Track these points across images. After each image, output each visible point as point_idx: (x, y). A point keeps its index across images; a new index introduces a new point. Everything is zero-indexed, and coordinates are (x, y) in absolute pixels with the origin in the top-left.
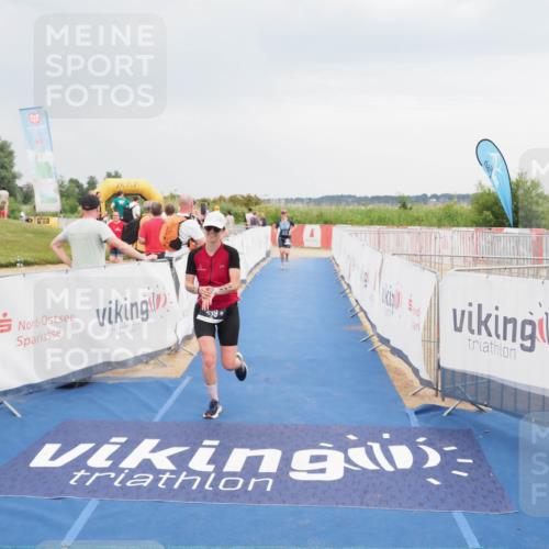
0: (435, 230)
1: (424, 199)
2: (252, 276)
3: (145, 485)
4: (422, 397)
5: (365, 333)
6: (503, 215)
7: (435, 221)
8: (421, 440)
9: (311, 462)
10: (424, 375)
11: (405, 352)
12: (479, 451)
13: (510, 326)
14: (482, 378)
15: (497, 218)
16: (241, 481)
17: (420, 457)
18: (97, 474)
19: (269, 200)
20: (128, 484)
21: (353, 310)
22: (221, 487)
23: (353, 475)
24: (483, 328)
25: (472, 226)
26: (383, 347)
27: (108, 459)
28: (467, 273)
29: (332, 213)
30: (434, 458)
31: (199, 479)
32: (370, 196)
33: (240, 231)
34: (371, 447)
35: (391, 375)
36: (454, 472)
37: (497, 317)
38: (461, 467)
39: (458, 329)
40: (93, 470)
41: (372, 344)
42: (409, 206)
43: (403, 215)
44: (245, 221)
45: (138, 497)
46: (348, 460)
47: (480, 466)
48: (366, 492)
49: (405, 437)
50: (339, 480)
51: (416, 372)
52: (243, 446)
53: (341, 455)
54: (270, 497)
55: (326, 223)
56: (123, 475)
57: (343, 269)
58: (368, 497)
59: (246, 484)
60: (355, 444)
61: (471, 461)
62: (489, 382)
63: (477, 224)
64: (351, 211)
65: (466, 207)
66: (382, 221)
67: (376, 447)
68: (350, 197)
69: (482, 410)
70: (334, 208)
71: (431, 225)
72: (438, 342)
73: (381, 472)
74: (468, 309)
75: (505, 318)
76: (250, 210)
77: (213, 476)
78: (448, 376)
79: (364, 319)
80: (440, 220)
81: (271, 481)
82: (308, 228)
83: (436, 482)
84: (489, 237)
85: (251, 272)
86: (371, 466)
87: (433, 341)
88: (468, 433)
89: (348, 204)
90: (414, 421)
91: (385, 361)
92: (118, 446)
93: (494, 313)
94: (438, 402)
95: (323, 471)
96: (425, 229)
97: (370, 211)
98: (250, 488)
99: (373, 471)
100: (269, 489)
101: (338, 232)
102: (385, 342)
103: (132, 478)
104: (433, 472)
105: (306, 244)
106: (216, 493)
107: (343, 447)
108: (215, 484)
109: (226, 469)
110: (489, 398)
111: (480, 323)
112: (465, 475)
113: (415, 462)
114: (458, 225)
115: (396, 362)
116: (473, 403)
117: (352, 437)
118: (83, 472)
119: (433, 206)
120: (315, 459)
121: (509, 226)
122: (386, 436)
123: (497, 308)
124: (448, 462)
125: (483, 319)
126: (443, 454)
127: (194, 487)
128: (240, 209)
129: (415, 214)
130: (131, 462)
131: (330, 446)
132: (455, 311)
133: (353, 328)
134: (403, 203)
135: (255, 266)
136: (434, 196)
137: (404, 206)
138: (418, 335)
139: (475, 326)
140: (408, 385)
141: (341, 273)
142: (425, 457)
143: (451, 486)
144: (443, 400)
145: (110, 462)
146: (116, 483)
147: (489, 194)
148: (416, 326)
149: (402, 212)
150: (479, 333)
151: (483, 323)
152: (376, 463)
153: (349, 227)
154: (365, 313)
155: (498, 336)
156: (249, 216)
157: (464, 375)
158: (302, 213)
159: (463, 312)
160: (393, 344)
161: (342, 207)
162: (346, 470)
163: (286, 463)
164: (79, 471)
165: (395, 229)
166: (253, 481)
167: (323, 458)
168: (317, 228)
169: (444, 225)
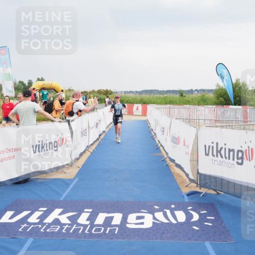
0: (197, 107)
1: (191, 92)
2: (108, 129)
3: (56, 231)
4: (190, 187)
5: (163, 157)
6: (229, 99)
7: (196, 102)
8: (190, 208)
9: (137, 219)
10: (191, 177)
11: (182, 166)
12: (218, 213)
13: (231, 153)
14: (219, 178)
15: (226, 101)
16: (103, 229)
17: (189, 217)
18: (32, 226)
19: (116, 92)
20: (48, 231)
21: (157, 146)
22: (93, 232)
23: (157, 225)
24: (219, 154)
25: (214, 105)
26: (171, 163)
27: (37, 219)
28: (211, 128)
29: (147, 98)
30: (196, 217)
31: (82, 228)
32: (165, 90)
33: (103, 107)
34: (166, 212)
35: (175, 177)
36: (206, 223)
37: (225, 149)
38: (208, 221)
39: (207, 155)
40: (30, 224)
41: (166, 162)
42: (184, 95)
43: (181, 100)
44: (105, 102)
45: (53, 237)
46: (154, 218)
47: (218, 220)
48: (163, 233)
49: (182, 207)
50: (150, 228)
51: (187, 175)
52: (104, 212)
53: (151, 216)
54: (117, 236)
55: (144, 103)
56: (45, 226)
57: (153, 126)
58: (164, 235)
59: (105, 230)
60: (158, 211)
61: (213, 218)
62: (222, 180)
63: (217, 104)
64: (156, 97)
65: (211, 95)
66: (171, 102)
67: (168, 212)
68: (156, 90)
69: (219, 193)
70: (148, 96)
71: (194, 104)
72: (198, 161)
73: (171, 223)
74: (211, 145)
75: (229, 149)
76: (108, 97)
77: (89, 226)
78: (202, 177)
79: (162, 150)
80: (199, 102)
81: (117, 229)
82: (135, 106)
83: (197, 228)
84: (222, 110)
85: (107, 127)
86: (166, 221)
87: (195, 161)
88: (212, 204)
89: (155, 94)
90: (186, 199)
91: (172, 170)
92: (42, 212)
93: (224, 147)
94: (198, 190)
95: (142, 223)
96: (192, 106)
97: (165, 97)
98: (107, 232)
99: (166, 223)
100: (116, 232)
101: (150, 107)
102: (173, 161)
103: (50, 228)
104: (195, 223)
105: (135, 113)
106: (91, 235)
107: (152, 212)
108: (90, 230)
109: (96, 223)
110: (222, 188)
111: (217, 152)
112: (211, 224)
113: (186, 219)
114: (207, 104)
115: (178, 170)
116: (214, 190)
117: (156, 207)
118: (25, 225)
119: (195, 95)
120: (138, 218)
121: (232, 105)
122: (173, 206)
123: (225, 144)
124: (202, 218)
125: (219, 150)
126: (200, 215)
127: (80, 232)
128: (102, 96)
129: (187, 99)
130: (49, 220)
131: (146, 211)
132: (205, 146)
133: (157, 154)
134: (181, 93)
135: (110, 124)
136: (196, 90)
137: (182, 95)
138: (188, 157)
139: (215, 153)
140: (183, 182)
141: (152, 128)
142: (192, 216)
143: (204, 231)
144: (200, 189)
145: (39, 220)
146: (42, 230)
147: (222, 89)
148: (187, 153)
149: (181, 98)
150: (217, 156)
151: (219, 152)
152: (168, 220)
153: (155, 105)
154: (163, 147)
155: (226, 158)
156: (107, 100)
157: (210, 177)
158: (132, 98)
159: (209, 146)
160: (176, 162)
161: (152, 96)
162: (154, 223)
163: (124, 220)
164: (23, 224)
165: (178, 107)
166: (109, 228)
167: (142, 217)
168: (140, 106)
169: (201, 104)
